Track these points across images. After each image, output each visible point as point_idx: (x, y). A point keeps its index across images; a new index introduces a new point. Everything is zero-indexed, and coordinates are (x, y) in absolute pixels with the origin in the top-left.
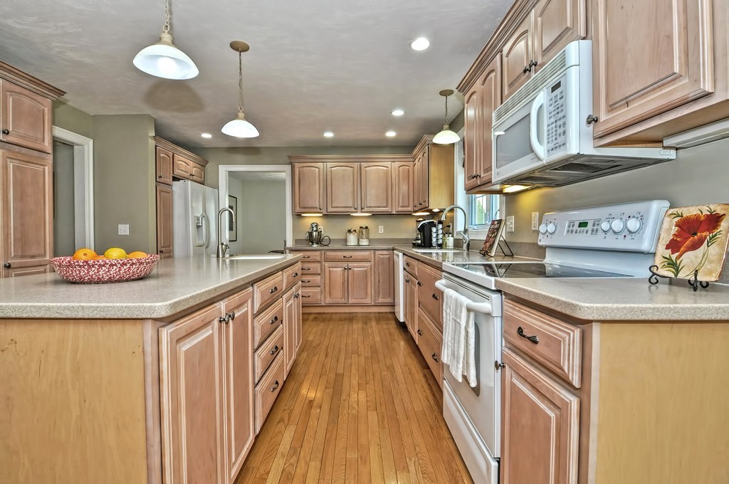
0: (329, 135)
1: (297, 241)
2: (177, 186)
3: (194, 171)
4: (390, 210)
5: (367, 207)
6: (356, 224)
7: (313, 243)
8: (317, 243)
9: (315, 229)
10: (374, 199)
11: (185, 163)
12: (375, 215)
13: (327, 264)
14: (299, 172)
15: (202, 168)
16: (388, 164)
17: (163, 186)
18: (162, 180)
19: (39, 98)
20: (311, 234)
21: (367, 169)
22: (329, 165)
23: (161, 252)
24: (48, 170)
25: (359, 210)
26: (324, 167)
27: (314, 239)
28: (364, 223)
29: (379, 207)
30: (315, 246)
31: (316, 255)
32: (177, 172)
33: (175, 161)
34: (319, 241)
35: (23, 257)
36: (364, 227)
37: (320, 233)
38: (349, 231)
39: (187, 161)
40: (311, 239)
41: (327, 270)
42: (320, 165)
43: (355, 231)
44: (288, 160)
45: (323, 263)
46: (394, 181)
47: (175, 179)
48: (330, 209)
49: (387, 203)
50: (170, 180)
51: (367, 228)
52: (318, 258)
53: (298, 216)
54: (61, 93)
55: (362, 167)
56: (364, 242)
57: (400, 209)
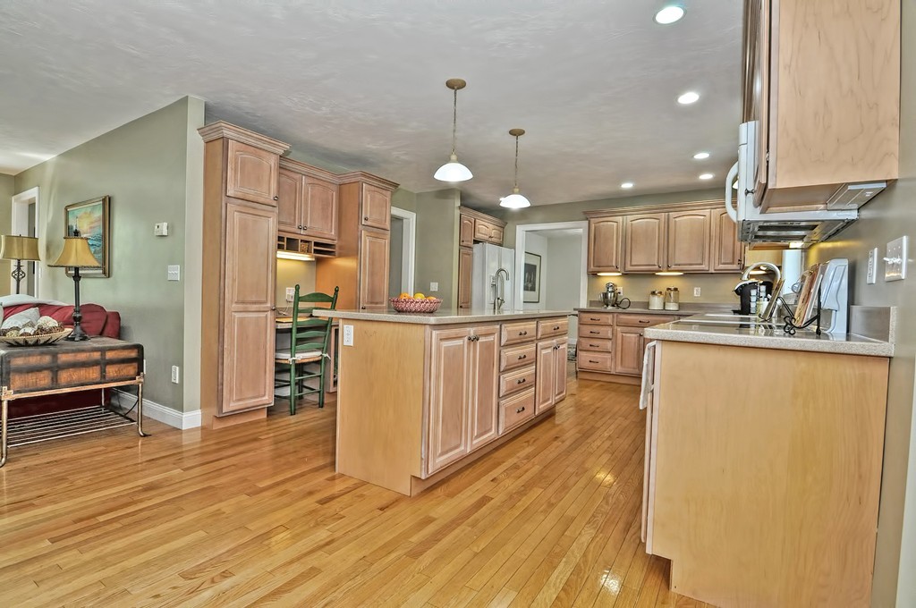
0: (627, 186)
1: (591, 303)
2: (477, 247)
3: (493, 233)
4: (707, 268)
5: (676, 265)
6: (663, 285)
7: (608, 306)
8: (613, 306)
9: (610, 290)
10: (684, 254)
11: (486, 227)
12: (688, 274)
13: (619, 329)
14: (595, 228)
15: (501, 229)
16: (707, 212)
17: (465, 249)
18: (465, 243)
19: (384, 192)
20: (605, 295)
21: (677, 219)
22: (630, 218)
23: (461, 307)
24: (387, 241)
25: (665, 269)
26: (623, 222)
27: (610, 300)
28: (673, 284)
29: (691, 265)
30: (610, 308)
31: (609, 319)
32: (479, 236)
33: (477, 224)
34: (616, 304)
35: (372, 303)
36: (672, 288)
37: (616, 294)
38: (653, 293)
39: (486, 224)
40: (605, 301)
41: (619, 335)
42: (620, 219)
43: (661, 293)
44: (583, 217)
45: (616, 327)
46: (713, 233)
47: (476, 242)
48: (629, 268)
49: (703, 259)
50: (471, 244)
51: (676, 289)
52: (610, 322)
53: (593, 275)
54: (396, 185)
55: (671, 218)
56: (672, 307)
57: (722, 267)
